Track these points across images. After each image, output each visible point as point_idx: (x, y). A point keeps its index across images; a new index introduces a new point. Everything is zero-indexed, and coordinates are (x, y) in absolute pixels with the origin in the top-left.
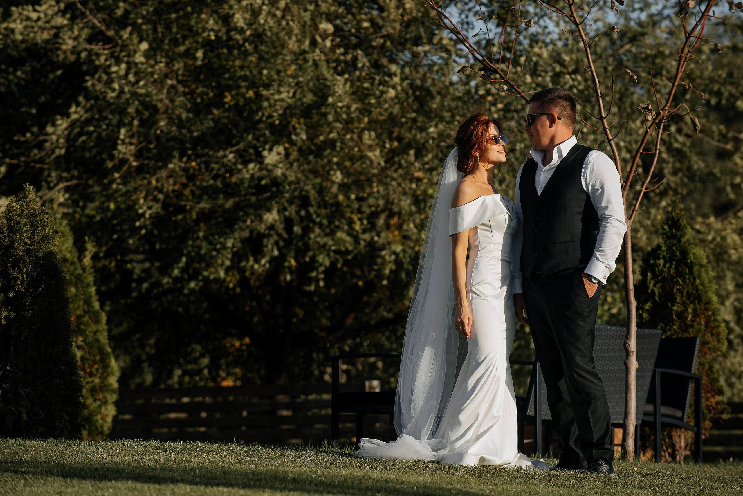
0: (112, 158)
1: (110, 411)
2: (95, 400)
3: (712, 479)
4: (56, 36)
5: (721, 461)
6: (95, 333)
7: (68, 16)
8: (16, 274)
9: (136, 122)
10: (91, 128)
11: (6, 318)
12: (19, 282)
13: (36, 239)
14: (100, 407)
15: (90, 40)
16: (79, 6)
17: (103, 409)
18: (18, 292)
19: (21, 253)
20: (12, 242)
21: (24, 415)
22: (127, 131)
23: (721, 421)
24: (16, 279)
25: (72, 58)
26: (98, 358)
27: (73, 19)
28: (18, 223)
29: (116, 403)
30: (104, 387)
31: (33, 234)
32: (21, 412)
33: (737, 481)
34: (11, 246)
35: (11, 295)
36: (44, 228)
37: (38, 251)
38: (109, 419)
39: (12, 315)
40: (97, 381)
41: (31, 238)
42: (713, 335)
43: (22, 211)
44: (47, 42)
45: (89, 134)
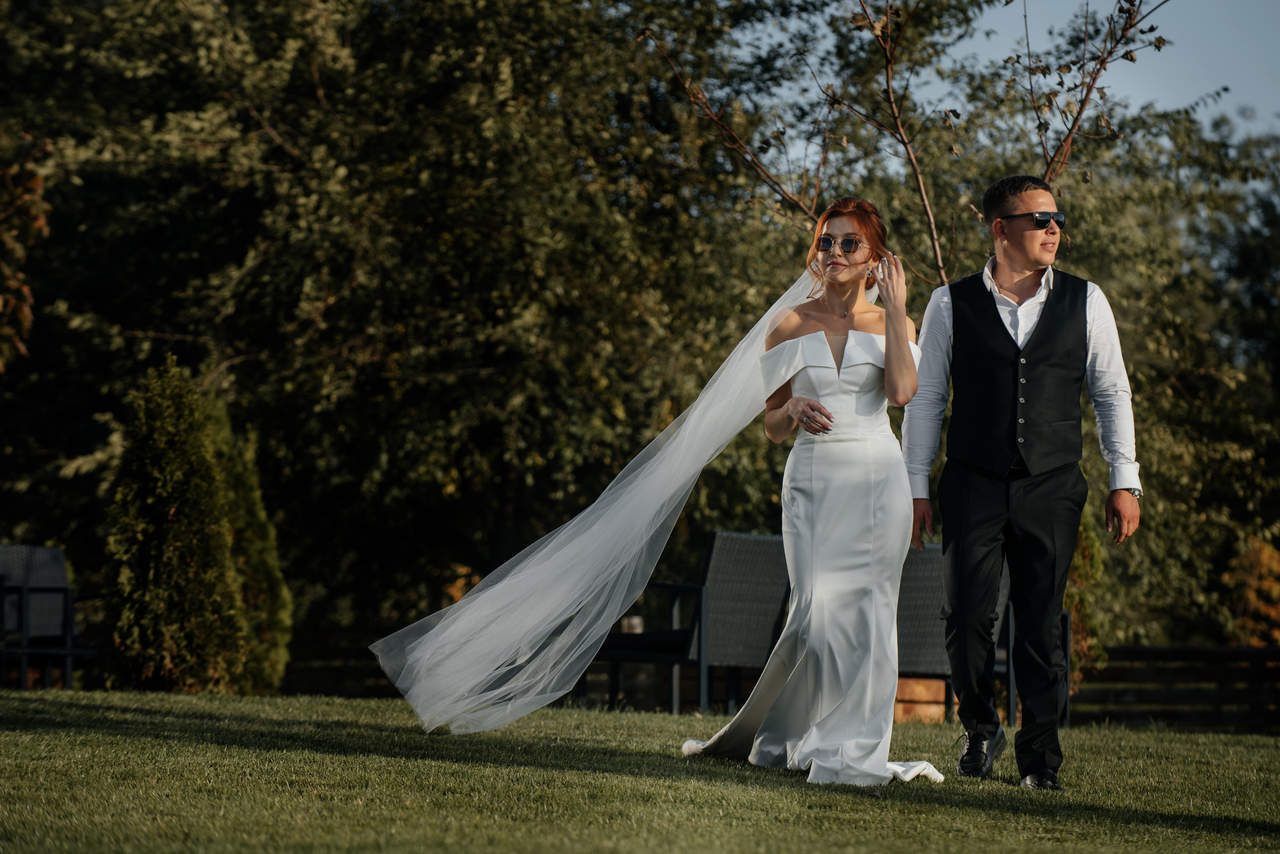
0: (291, 318)
1: (282, 656)
2: (262, 642)
3: (1082, 748)
4: (224, 152)
5: (1094, 724)
6: (261, 552)
7: (239, 126)
8: (156, 474)
9: (325, 270)
10: (266, 278)
11: (144, 532)
12: (160, 484)
13: (183, 427)
14: (268, 651)
15: (265, 159)
16: (254, 113)
17: (272, 655)
18: (159, 498)
19: (162, 446)
20: (152, 430)
21: (167, 661)
22: (315, 282)
23: (1094, 672)
24: (156, 480)
25: (243, 183)
26: (265, 585)
27: (245, 132)
28: (159, 406)
29: (290, 647)
30: (273, 624)
31: (178, 419)
32: (163, 658)
33: (1114, 750)
34: (149, 436)
35: (150, 501)
36: (192, 412)
37: (184, 443)
38: (281, 668)
39: (151, 529)
40: (263, 616)
41: (176, 425)
42: (1084, 557)
43: (164, 390)
44: (210, 160)
45: (265, 285)
